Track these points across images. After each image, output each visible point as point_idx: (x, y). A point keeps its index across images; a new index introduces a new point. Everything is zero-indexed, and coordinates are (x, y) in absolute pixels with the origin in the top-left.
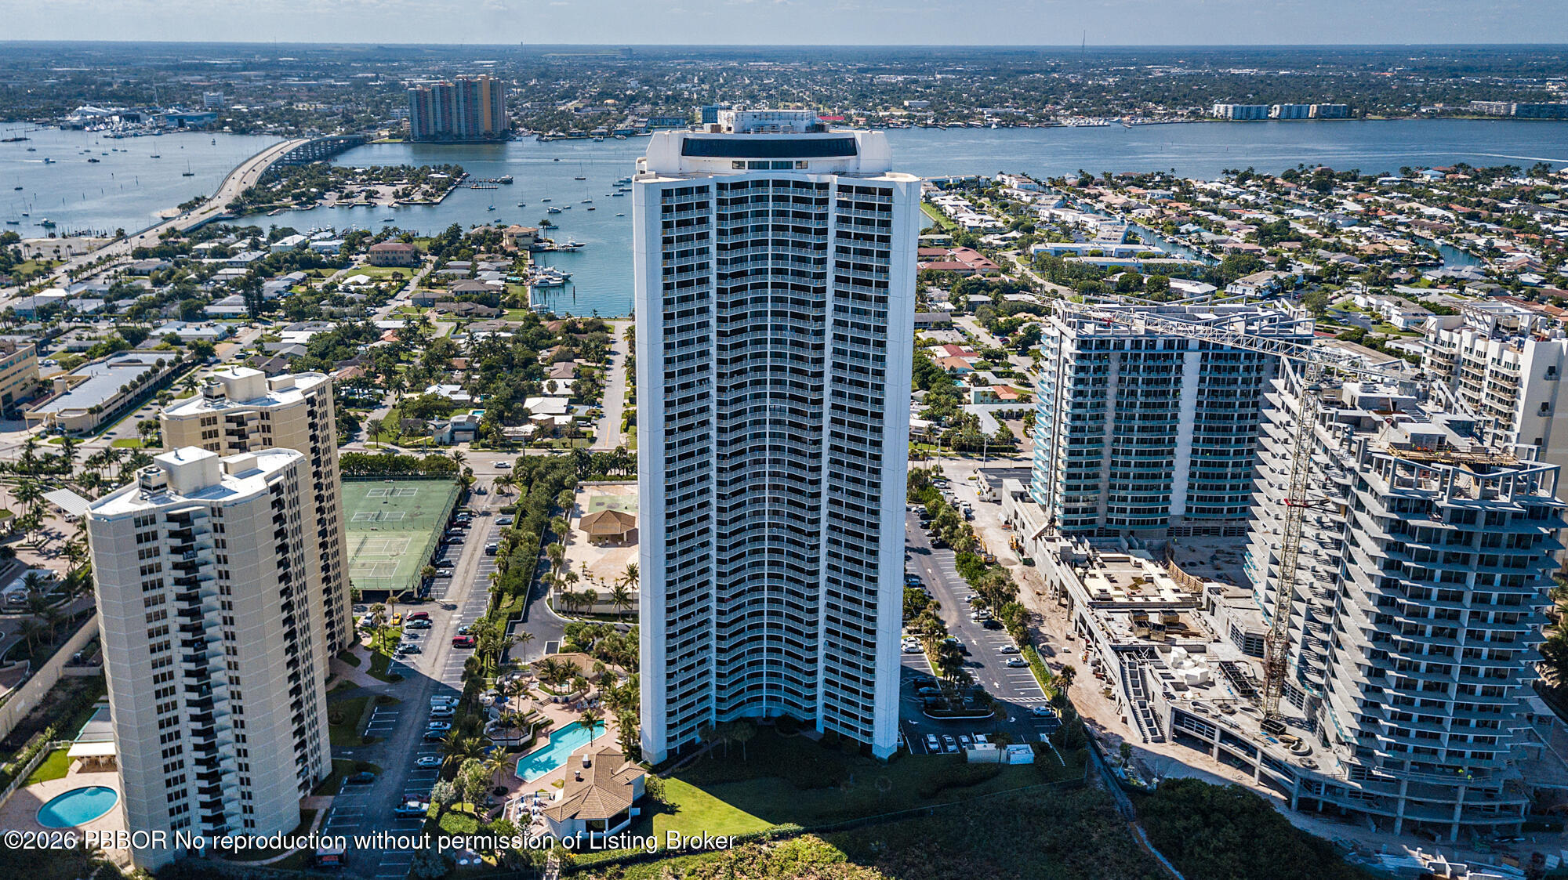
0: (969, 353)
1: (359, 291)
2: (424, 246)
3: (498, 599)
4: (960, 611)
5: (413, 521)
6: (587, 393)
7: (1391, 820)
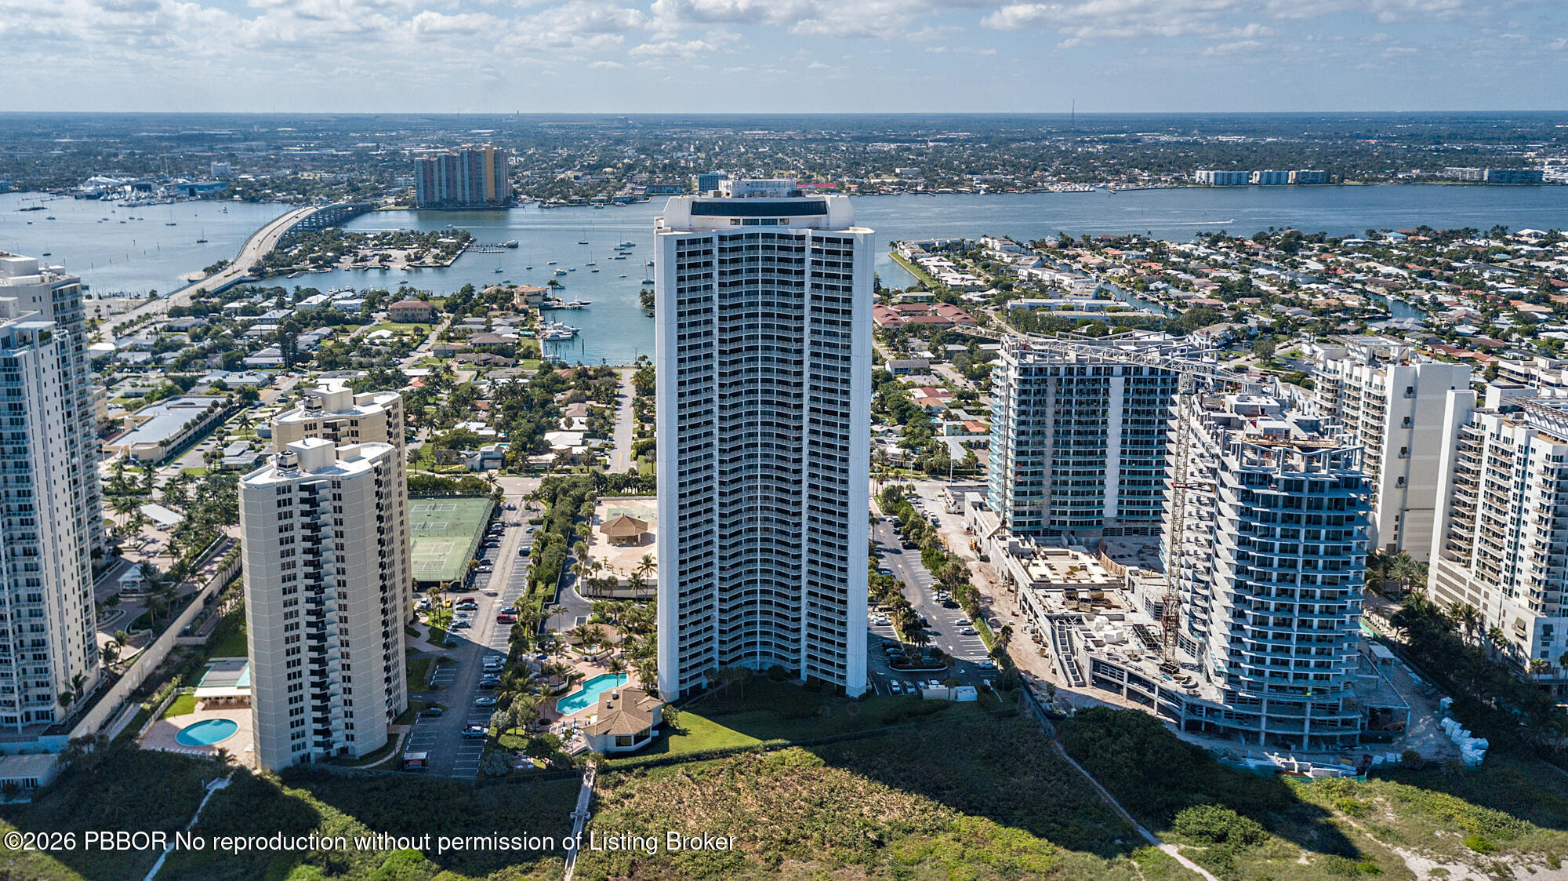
0: (944, 394)
1: (384, 344)
2: (440, 304)
3: (533, 586)
4: (924, 595)
5: (455, 529)
6: (600, 429)
7: (1256, 734)
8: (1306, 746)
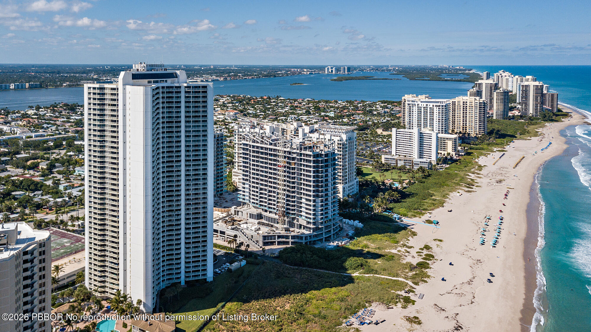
7: (322, 239)
8: (332, 238)
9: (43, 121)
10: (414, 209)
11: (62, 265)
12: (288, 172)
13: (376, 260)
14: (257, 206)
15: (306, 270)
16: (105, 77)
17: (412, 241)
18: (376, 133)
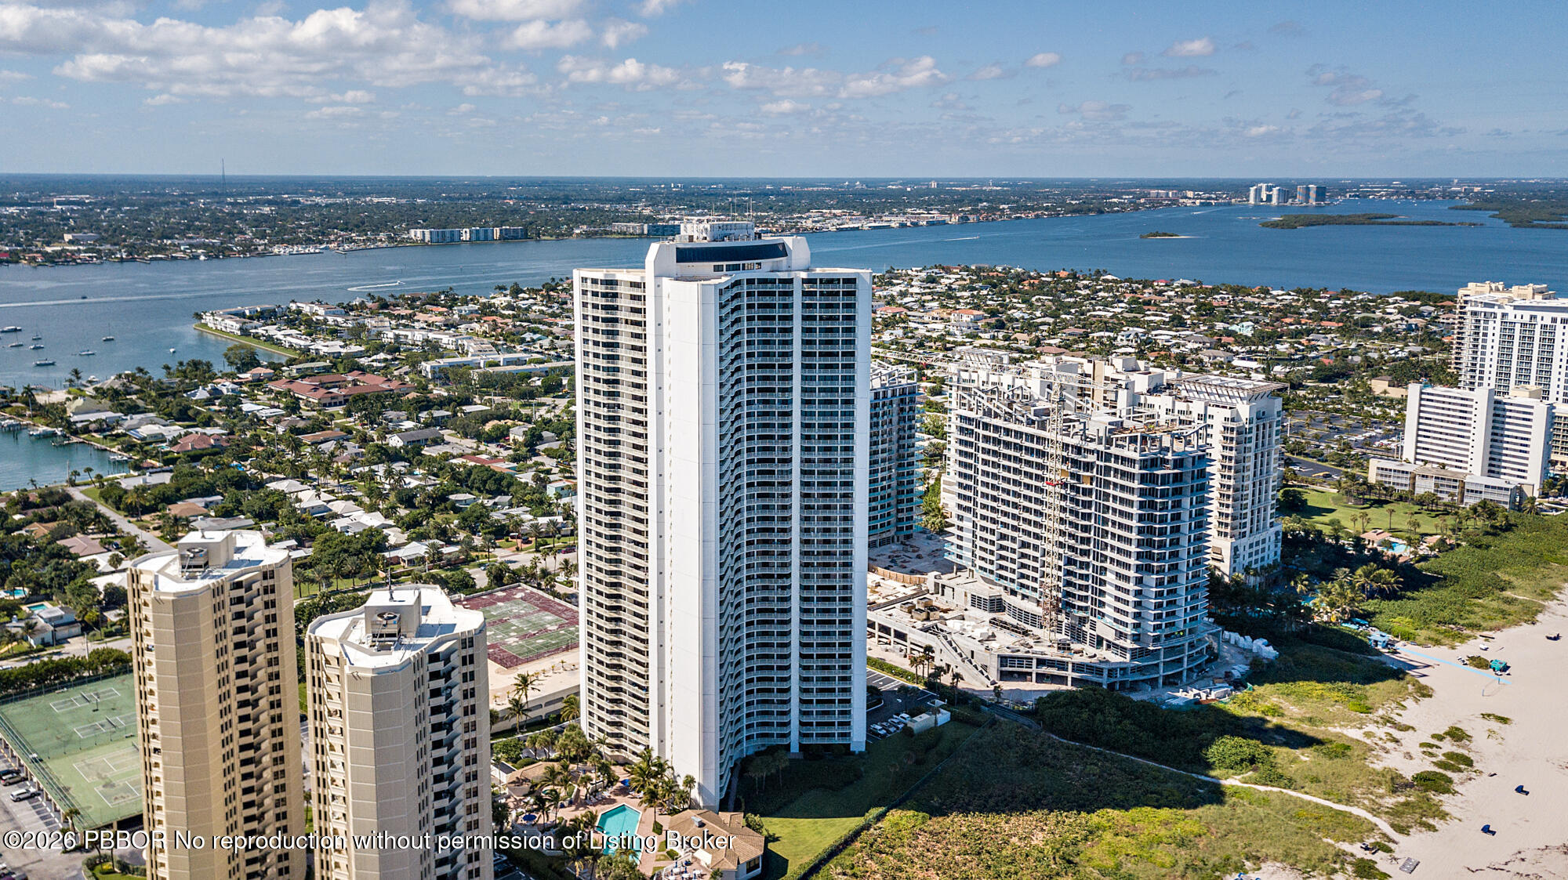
7: (1156, 679)
8: (1184, 678)
9: (524, 324)
10: (1439, 622)
11: (537, 674)
12: (1072, 500)
13: (1298, 752)
14: (993, 577)
15: (1100, 753)
16: (670, 212)
17: (1413, 712)
18: (1370, 390)
